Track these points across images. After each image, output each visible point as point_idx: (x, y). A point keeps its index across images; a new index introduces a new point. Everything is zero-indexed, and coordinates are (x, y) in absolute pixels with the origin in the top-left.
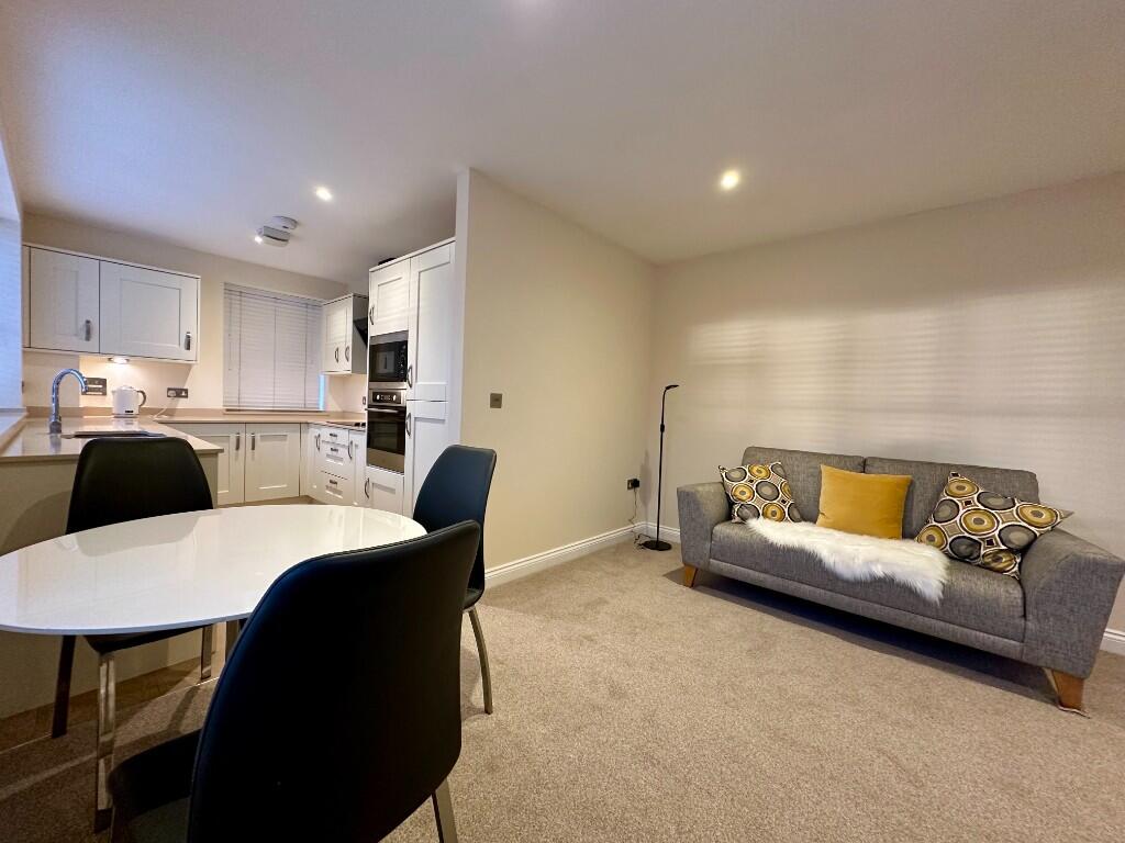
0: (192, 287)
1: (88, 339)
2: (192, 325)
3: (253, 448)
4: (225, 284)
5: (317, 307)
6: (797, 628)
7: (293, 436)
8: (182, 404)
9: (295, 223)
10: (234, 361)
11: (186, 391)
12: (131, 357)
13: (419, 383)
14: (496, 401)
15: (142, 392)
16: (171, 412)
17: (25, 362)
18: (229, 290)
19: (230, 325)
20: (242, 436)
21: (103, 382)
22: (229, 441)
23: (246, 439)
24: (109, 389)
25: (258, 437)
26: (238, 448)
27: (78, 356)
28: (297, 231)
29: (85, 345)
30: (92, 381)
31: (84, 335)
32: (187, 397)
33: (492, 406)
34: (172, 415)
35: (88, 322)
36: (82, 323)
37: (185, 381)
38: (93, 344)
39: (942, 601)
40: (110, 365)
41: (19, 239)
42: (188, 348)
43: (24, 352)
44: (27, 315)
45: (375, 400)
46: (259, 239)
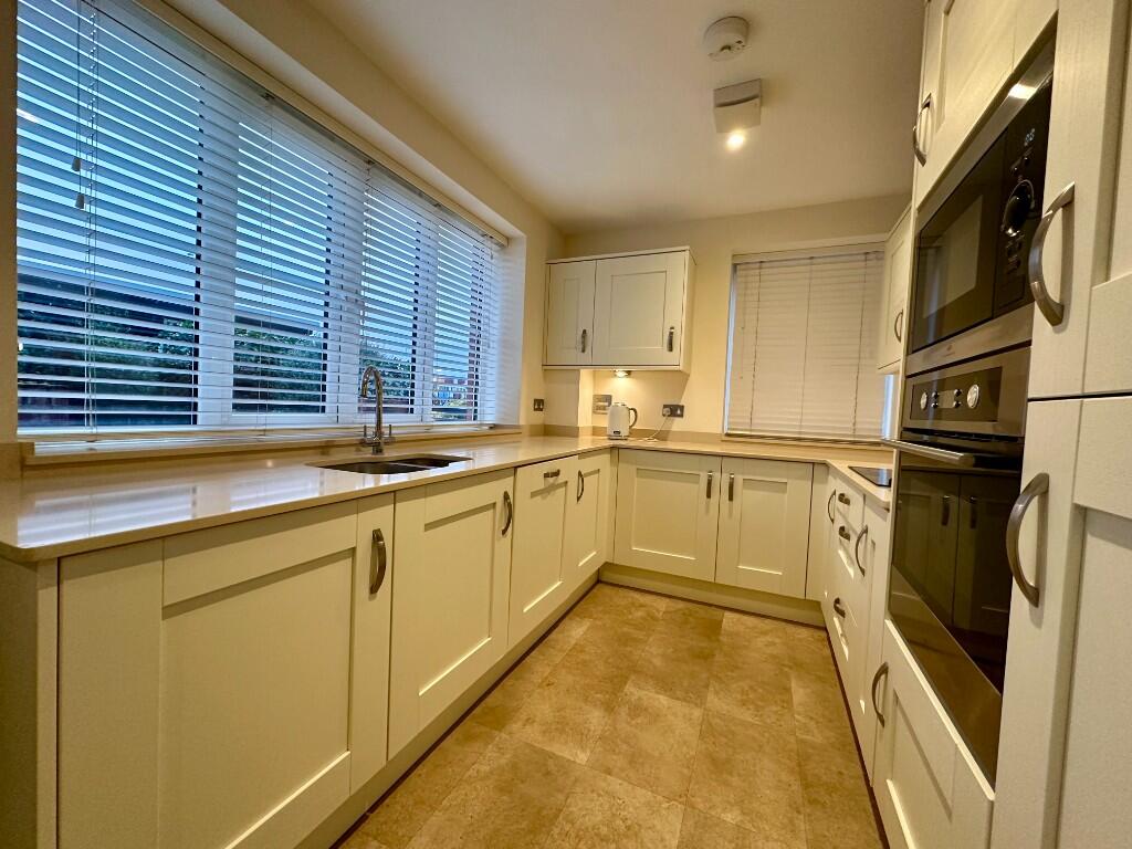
0: (677, 265)
1: (584, 350)
2: (676, 318)
3: (731, 498)
4: (734, 257)
7: (798, 486)
8: (677, 425)
10: (747, 365)
11: (682, 408)
12: (628, 368)
15: (635, 410)
16: (662, 435)
17: (544, 382)
18: (740, 265)
19: (744, 314)
20: (717, 475)
21: (609, 398)
22: (697, 483)
23: (721, 481)
25: (739, 479)
26: (709, 496)
27: (579, 370)
29: (581, 357)
30: (601, 397)
31: (581, 347)
32: (681, 416)
34: (664, 439)
35: (584, 331)
36: (580, 333)
37: (680, 396)
38: (588, 354)
40: (614, 379)
42: (671, 349)
46: (737, 139)
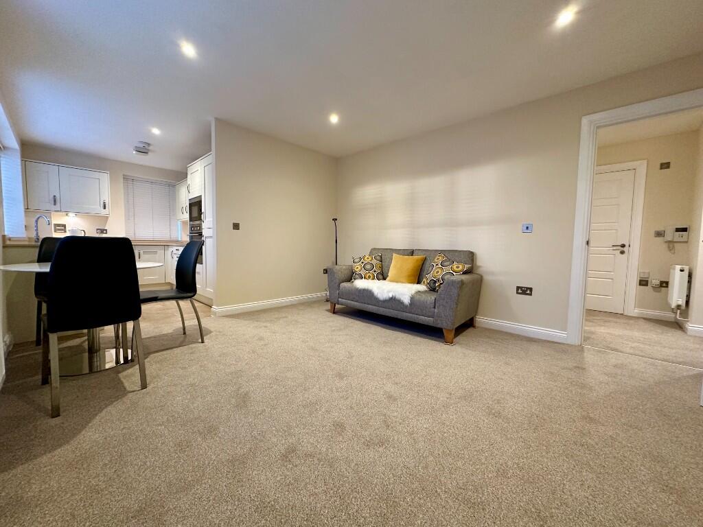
0: (105, 178)
1: (55, 204)
2: (106, 197)
3: (139, 258)
4: (124, 175)
5: (174, 186)
6: (364, 324)
7: (161, 252)
9: (149, 144)
10: (130, 215)
11: (106, 230)
12: (77, 213)
13: (207, 220)
14: (236, 226)
15: (84, 231)
17: (26, 216)
18: (126, 178)
21: (64, 226)
24: (67, 229)
25: (142, 252)
27: (51, 213)
28: (151, 148)
29: (53, 208)
30: (59, 225)
31: (53, 202)
33: (234, 229)
35: (55, 196)
36: (52, 196)
37: (105, 226)
38: (57, 207)
39: (411, 304)
40: (67, 217)
41: (20, 156)
42: (105, 208)
43: (25, 211)
44: (25, 193)
45: (192, 230)
46: (134, 153)
